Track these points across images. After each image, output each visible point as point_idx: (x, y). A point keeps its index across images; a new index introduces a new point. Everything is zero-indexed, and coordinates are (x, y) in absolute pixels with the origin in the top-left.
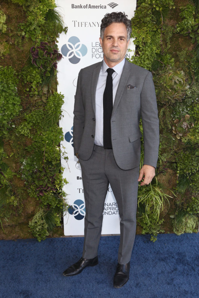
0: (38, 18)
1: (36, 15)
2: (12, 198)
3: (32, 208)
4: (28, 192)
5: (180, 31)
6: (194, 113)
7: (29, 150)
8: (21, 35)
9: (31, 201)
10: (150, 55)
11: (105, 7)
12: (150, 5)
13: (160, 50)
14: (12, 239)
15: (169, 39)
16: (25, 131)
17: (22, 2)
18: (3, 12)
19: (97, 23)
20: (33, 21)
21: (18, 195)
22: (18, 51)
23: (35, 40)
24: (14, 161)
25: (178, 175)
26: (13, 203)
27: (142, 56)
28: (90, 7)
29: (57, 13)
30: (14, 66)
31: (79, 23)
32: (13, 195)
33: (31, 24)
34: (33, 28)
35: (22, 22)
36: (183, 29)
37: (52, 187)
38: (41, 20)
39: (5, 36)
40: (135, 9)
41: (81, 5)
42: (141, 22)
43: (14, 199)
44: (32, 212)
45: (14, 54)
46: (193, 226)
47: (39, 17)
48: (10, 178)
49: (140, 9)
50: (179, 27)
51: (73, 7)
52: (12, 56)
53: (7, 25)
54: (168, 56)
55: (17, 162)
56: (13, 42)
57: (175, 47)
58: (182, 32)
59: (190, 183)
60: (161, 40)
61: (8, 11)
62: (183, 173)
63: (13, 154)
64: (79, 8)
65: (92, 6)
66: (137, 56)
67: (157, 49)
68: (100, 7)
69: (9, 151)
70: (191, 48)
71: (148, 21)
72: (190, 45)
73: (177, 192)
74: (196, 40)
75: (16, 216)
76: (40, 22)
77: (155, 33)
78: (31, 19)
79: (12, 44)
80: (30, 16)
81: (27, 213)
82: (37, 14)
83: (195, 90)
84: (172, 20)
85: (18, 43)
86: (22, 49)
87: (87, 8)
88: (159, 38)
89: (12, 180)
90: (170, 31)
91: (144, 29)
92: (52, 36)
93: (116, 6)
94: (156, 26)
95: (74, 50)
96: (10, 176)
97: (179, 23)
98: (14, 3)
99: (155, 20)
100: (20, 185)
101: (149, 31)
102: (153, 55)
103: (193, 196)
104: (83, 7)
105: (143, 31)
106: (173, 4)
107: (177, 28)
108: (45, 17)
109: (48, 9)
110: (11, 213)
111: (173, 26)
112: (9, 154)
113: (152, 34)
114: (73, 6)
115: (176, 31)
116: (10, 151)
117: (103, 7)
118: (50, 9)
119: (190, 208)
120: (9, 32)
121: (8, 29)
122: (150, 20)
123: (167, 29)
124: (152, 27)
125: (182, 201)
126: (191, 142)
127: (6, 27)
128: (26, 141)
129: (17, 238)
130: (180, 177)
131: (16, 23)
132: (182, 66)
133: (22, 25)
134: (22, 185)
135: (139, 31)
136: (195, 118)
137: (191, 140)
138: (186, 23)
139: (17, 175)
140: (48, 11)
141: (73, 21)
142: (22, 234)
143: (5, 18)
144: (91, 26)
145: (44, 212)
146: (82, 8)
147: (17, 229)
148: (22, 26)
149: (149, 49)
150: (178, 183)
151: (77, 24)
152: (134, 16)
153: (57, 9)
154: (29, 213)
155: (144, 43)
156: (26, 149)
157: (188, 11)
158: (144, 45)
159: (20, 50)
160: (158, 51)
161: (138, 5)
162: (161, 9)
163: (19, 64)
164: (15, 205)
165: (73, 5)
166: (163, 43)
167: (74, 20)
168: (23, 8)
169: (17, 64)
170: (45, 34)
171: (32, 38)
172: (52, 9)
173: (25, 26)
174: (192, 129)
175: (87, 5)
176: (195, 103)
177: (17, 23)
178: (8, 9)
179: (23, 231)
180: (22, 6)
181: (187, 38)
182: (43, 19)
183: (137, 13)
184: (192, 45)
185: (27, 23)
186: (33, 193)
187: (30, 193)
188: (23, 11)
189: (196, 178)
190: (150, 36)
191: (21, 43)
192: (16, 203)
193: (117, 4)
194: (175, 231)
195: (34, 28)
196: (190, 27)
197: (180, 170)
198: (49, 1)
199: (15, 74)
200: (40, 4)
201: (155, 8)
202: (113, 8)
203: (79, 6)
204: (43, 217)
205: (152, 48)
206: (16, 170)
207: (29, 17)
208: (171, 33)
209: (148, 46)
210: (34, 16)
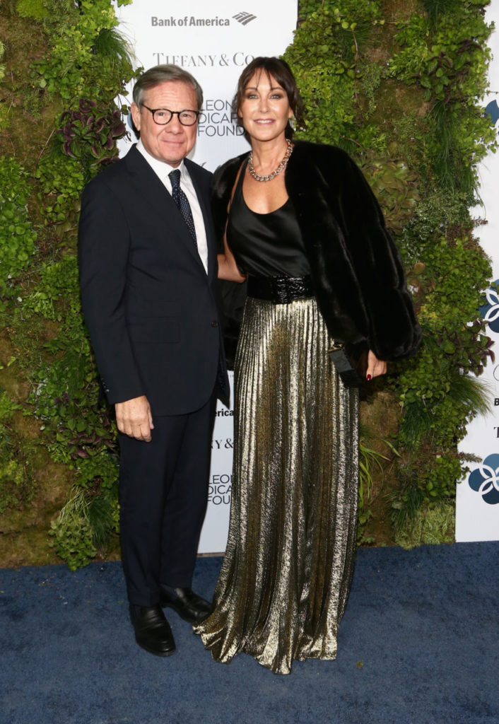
0: (77, 48)
1: (72, 42)
2: (11, 465)
3: (58, 489)
4: (49, 450)
5: (397, 72)
6: (436, 258)
7: (53, 349)
8: (38, 86)
9: (54, 473)
10: (331, 128)
11: (228, 23)
12: (328, 16)
13: (352, 117)
14: (9, 566)
15: (374, 91)
16: (42, 305)
17: (41, 15)
19: (210, 57)
20: (65, 55)
21: (25, 458)
22: (30, 123)
23: (69, 97)
24: (17, 376)
25: (402, 404)
26: (15, 477)
27: (312, 130)
28: (193, 22)
29: (120, 37)
30: (19, 157)
31: (167, 57)
32: (13, 459)
33: (60, 61)
34: (65, 71)
35: (39, 58)
36: (404, 68)
37: (106, 438)
38: (84, 52)
39: (1, 89)
40: (294, 28)
41: (172, 18)
42: (310, 55)
43: (15, 467)
44: (56, 499)
45: (21, 131)
46: (441, 527)
47: (80, 46)
48: (7, 416)
49: (307, 26)
50: (395, 64)
51: (155, 23)
52: (14, 133)
53: (5, 66)
54: (371, 129)
55: (24, 377)
56: (18, 102)
57: (386, 109)
58: (402, 75)
59: (432, 423)
60: (354, 94)
62: (415, 400)
63: (13, 359)
64: (169, 25)
65: (197, 21)
66: (300, 131)
67: (347, 114)
68: (215, 22)
69: (4, 352)
70: (422, 111)
71: (326, 53)
72: (420, 105)
73: (400, 444)
74: (435, 93)
75: (19, 510)
76: (81, 58)
77: (340, 79)
78: (62, 51)
79: (17, 106)
80: (58, 43)
81: (45, 502)
82: (75, 40)
83: (436, 206)
84: (377, 50)
85: (29, 104)
86: (38, 117)
87: (186, 25)
88: (350, 88)
89: (11, 423)
90: (375, 75)
91: (315, 71)
92: (107, 89)
93: (253, 21)
94: (342, 64)
96: (6, 411)
97: (396, 55)
98: (24, 16)
99: (341, 51)
100: (30, 432)
101: (328, 74)
102: (336, 128)
103: (438, 454)
104: (176, 22)
105: (314, 74)
106: (380, 14)
107: (389, 66)
108: (91, 47)
109: (99, 29)
110: (9, 503)
111: (381, 62)
112: (4, 361)
113: (334, 81)
114: (154, 21)
115: (388, 74)
116: (7, 352)
117: (222, 23)
118: (104, 32)
119: (432, 482)
120: (11, 81)
121: (8, 73)
122: (330, 49)
123: (368, 69)
124: (334, 66)
125: (415, 467)
126: (431, 325)
127: (3, 69)
128: (46, 330)
129: (20, 563)
130: (407, 408)
131: (26, 59)
132: (405, 150)
133: (41, 65)
134: (35, 435)
135: (306, 73)
136: (437, 269)
137: (431, 320)
138: (410, 56)
139: (24, 410)
140: (98, 33)
141: (154, 54)
142: (31, 553)
143: (1, 48)
144: (195, 65)
145: (85, 497)
146: (175, 25)
147: (21, 541)
148: (39, 66)
149: (327, 114)
150: (403, 424)
151: (163, 59)
152: (292, 43)
153: (119, 29)
154: (51, 502)
155: (317, 101)
156: (45, 348)
157: (413, 29)
158: (316, 106)
159: (33, 121)
160: (349, 119)
161: (301, 16)
162: (352, 26)
163: (32, 151)
164: (17, 483)
165: (155, 19)
166: (360, 101)
167: (156, 52)
168: (42, 27)
169: (26, 151)
170: (92, 83)
171: (62, 93)
172: (108, 27)
173: (48, 68)
174: (431, 296)
175: (186, 18)
176: (435, 236)
177: (29, 60)
178: (8, 30)
179: (35, 546)
180: (40, 24)
181: (415, 87)
182: (87, 51)
183: (300, 36)
184: (425, 105)
185: (53, 59)
186: (61, 452)
187: (53, 451)
188: (43, 33)
189: (445, 411)
190: (329, 86)
191: (37, 105)
192: (18, 478)
193: (255, 15)
194: (401, 540)
195: (68, 72)
196: (420, 65)
197: (406, 393)
198: (103, 12)
199: (23, 175)
200: (82, 17)
201: (340, 24)
202: (244, 24)
203: (168, 21)
204: (84, 512)
205: (335, 112)
206: (20, 398)
207: (57, 46)
208: (378, 77)
209: (325, 108)
210: (67, 43)
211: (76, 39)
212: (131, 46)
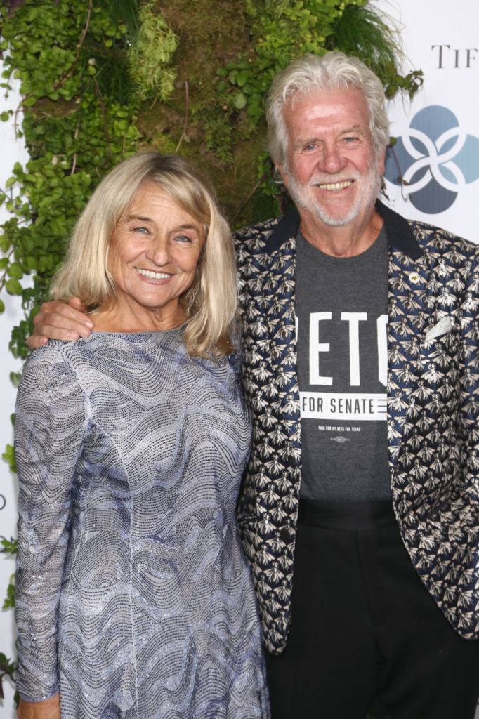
0: (304, 42)
1: (294, 30)
8: (231, 105)
18: (167, 21)
20: (282, 53)
22: (211, 168)
29: (373, 19)
31: (457, 52)
35: (231, 58)
38: (315, 47)
39: (163, 111)
47: (309, 36)
53: (174, 72)
56: (193, 133)
61: (182, 18)
78: (276, 45)
79: (193, 140)
80: (269, 32)
82: (301, 26)
85: (215, 136)
86: (228, 159)
95: (433, 160)
108: (328, 38)
109: (343, 6)
118: (349, 6)
120: (184, 98)
121: (179, 85)
127: (173, 77)
131: (209, 59)
133: (240, 70)
140: (341, 13)
141: (433, 47)
143: (171, 44)
148: (234, 72)
151: (449, 57)
153: (376, 5)
159: (219, 165)
167: (438, 43)
172: (360, 4)
173: (251, 74)
177: (214, 61)
178: (183, 10)
182: (319, 44)
185: (258, 60)
188: (245, 14)
191: (228, 139)
207: (268, 37)
210: (284, 31)
211: (304, 25)
212: (395, 35)
